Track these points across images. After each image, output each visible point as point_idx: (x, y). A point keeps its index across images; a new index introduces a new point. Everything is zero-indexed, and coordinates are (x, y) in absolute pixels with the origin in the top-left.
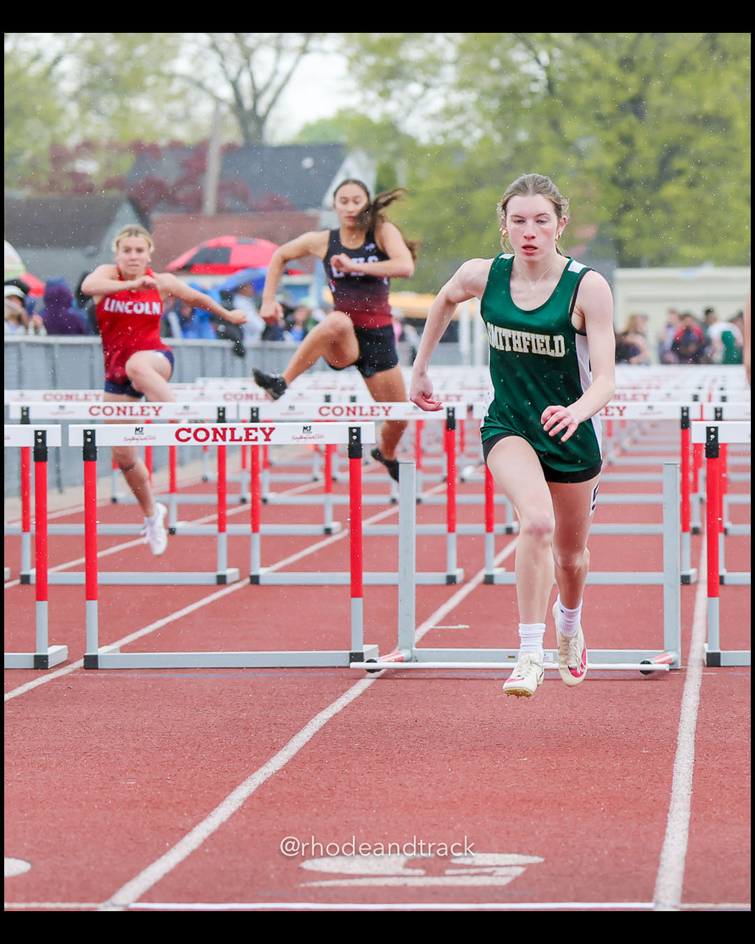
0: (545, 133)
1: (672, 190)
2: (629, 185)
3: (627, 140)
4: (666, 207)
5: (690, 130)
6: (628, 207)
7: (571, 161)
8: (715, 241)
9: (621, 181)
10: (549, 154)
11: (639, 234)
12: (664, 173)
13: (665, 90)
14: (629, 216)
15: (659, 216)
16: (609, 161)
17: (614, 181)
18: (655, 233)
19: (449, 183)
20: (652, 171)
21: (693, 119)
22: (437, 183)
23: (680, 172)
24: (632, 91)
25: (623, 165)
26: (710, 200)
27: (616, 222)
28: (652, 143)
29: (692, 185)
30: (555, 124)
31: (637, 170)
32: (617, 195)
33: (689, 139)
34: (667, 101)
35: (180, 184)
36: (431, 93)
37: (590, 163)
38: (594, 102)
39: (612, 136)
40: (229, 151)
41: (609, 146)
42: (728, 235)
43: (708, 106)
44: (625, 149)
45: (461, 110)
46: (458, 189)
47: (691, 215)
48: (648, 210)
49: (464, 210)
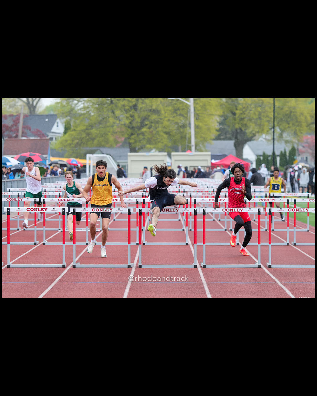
0: (110, 114)
1: (144, 130)
2: (133, 128)
3: (132, 116)
4: (143, 134)
5: (149, 114)
6: (132, 134)
7: (118, 122)
8: (156, 143)
9: (131, 127)
10: (111, 120)
11: (136, 142)
12: (142, 125)
13: (142, 103)
14: (133, 137)
15: (141, 136)
16: (127, 122)
17: (129, 127)
18: (140, 141)
19: (84, 128)
20: (139, 125)
21: (150, 110)
22: (81, 128)
23: (146, 125)
24: (134, 103)
25: (130, 123)
26: (154, 132)
27: (129, 138)
28: (139, 117)
29: (149, 128)
30: (113, 112)
31: (135, 124)
32: (130, 131)
33: (149, 116)
34: (144, 105)
35: (12, 126)
36: (80, 103)
37: (123, 123)
38: (124, 106)
39: (128, 115)
40: (26, 116)
41: (127, 118)
42: (159, 142)
43: (154, 107)
44: (132, 119)
45: (88, 107)
46: (87, 129)
47: (149, 136)
48: (138, 135)
49: (88, 134)
